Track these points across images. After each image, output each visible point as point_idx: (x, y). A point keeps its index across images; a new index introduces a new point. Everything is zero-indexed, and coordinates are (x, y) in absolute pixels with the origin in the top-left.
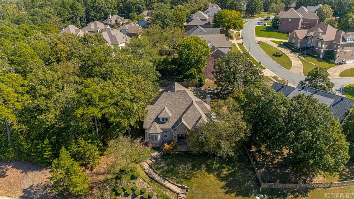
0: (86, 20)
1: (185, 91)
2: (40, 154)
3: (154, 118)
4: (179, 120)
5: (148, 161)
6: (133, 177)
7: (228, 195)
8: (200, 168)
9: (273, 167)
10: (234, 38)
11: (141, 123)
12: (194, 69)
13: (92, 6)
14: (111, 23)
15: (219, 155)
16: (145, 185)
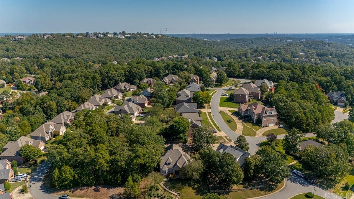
0: (101, 86)
1: (178, 150)
2: (116, 180)
3: (164, 163)
4: (176, 164)
5: (162, 182)
6: (157, 190)
7: (197, 196)
8: (185, 185)
9: (217, 184)
10: (206, 108)
11: (158, 165)
12: (182, 134)
13: (106, 76)
14: (121, 89)
15: (193, 178)
16: (162, 193)
